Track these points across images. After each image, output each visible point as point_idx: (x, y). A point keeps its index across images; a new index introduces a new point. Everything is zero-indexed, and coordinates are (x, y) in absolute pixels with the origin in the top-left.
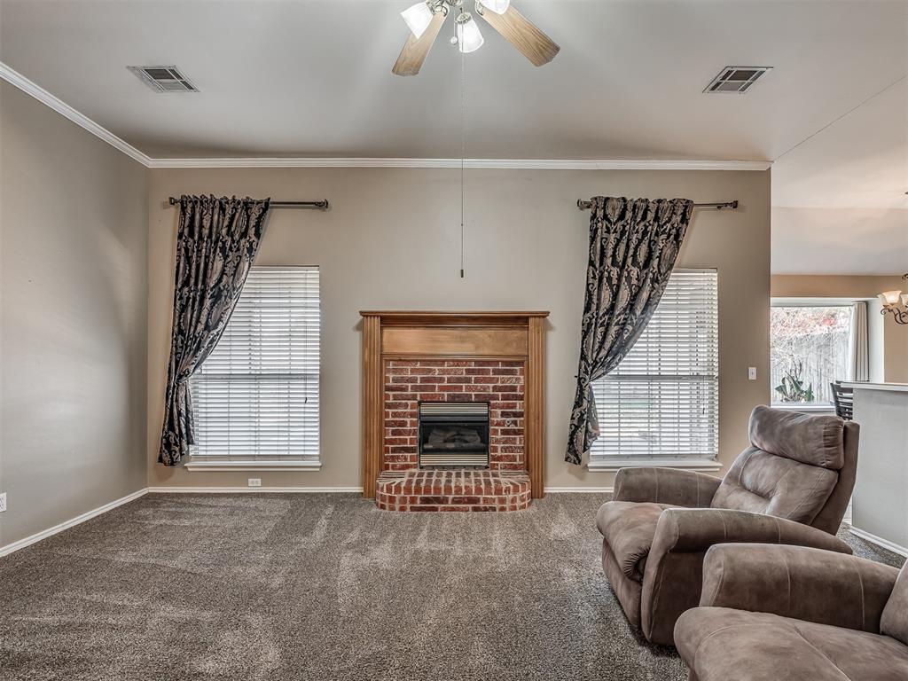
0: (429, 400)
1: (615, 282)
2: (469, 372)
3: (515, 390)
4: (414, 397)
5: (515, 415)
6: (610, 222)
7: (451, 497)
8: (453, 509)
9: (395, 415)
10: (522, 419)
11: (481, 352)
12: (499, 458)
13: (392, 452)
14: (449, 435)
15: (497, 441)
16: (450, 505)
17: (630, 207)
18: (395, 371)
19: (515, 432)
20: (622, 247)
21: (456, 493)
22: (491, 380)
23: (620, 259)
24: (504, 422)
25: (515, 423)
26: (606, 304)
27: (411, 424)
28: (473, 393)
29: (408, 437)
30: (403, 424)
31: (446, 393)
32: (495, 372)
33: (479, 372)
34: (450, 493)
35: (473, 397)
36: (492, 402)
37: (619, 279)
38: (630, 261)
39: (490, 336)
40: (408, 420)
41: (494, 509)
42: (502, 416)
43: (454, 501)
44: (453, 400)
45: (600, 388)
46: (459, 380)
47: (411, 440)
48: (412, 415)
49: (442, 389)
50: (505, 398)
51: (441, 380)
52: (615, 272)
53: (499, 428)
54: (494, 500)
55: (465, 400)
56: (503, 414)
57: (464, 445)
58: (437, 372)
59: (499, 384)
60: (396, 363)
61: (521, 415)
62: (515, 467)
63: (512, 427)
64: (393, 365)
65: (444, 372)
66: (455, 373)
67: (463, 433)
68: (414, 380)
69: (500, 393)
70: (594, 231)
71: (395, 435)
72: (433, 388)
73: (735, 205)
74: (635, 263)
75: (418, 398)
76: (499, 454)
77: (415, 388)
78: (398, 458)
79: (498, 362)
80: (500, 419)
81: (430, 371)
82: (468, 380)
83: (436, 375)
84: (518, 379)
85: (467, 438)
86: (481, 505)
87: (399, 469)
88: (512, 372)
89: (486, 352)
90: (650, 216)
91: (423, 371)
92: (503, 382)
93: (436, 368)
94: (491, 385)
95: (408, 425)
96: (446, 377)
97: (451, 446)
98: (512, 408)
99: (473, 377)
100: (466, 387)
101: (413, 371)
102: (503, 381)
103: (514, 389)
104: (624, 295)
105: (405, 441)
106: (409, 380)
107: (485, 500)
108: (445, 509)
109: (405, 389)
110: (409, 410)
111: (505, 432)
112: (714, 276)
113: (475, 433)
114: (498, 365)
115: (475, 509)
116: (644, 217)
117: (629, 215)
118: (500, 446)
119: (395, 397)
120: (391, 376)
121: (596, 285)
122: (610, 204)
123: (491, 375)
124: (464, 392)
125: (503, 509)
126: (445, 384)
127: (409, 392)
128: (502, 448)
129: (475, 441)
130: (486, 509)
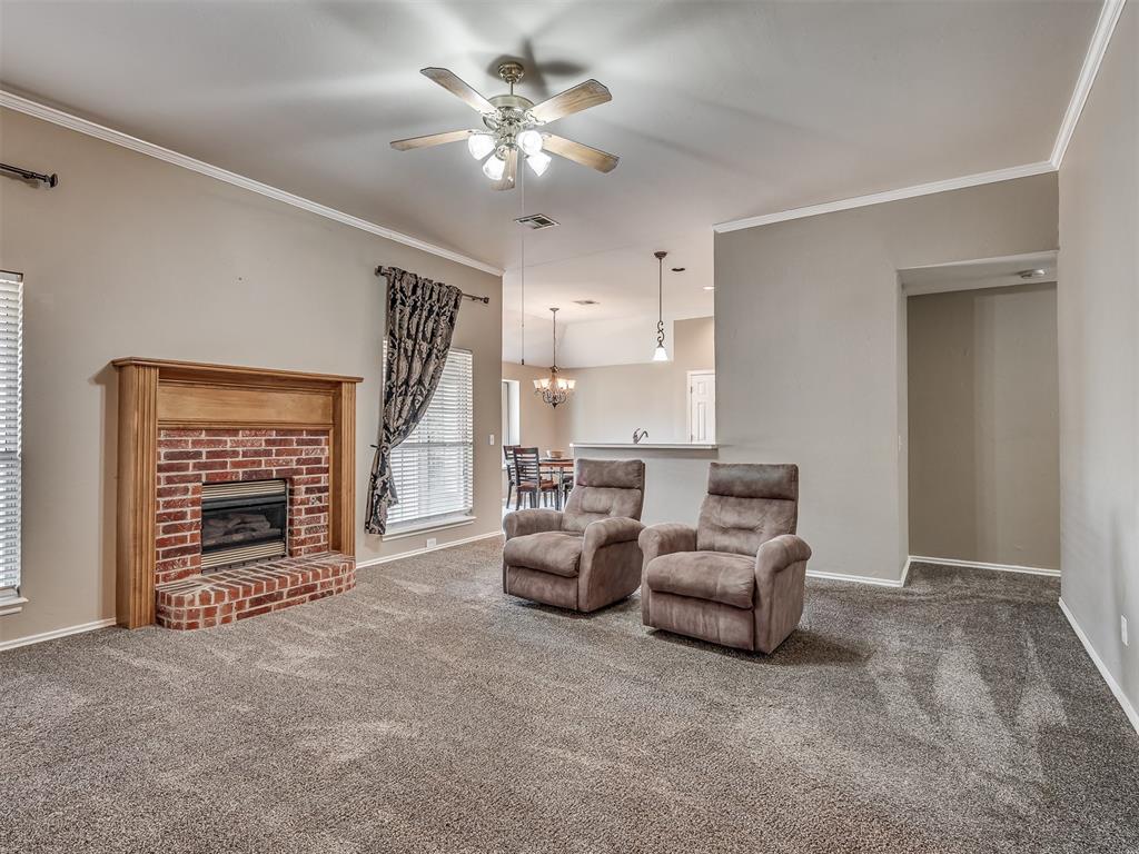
0: (218, 480)
1: (410, 354)
2: (269, 442)
3: (320, 463)
4: (198, 479)
5: (320, 490)
6: (404, 295)
7: (285, 591)
8: (288, 604)
9: (168, 505)
10: (326, 494)
11: (283, 419)
12: (303, 542)
13: (164, 557)
14: (230, 525)
15: (301, 523)
16: (285, 600)
17: (420, 285)
18: (168, 444)
19: (320, 510)
20: (415, 320)
21: (293, 584)
22: (294, 452)
23: (413, 332)
24: (308, 499)
25: (320, 499)
26: (403, 375)
27: (191, 515)
28: (274, 469)
29: (188, 533)
30: (182, 516)
31: (241, 471)
32: (300, 442)
33: (281, 443)
34: (285, 586)
35: (274, 473)
36: (296, 477)
37: (413, 351)
38: (420, 335)
39: (293, 401)
40: (188, 510)
41: (331, 593)
42: (306, 493)
43: (290, 594)
44: (250, 479)
45: (395, 456)
46: (257, 453)
47: (191, 536)
48: (194, 503)
49: (236, 465)
50: (310, 472)
51: (235, 454)
52: (410, 343)
53: (303, 507)
54: (331, 583)
55: (265, 478)
56: (308, 491)
57: (254, 534)
58: (229, 444)
59: (304, 456)
60: (170, 432)
61: (326, 489)
62: (319, 549)
63: (318, 504)
64: (166, 436)
65: (238, 443)
66: (252, 445)
67: (249, 520)
68: (198, 455)
69: (304, 467)
70: (394, 301)
71: (168, 533)
72: (224, 465)
73: (486, 300)
74: (424, 338)
75: (204, 480)
76: (303, 536)
77: (198, 466)
78: (173, 563)
79: (302, 431)
80: (304, 496)
81: (220, 442)
82: (268, 453)
83: (228, 448)
84: (322, 450)
85: (254, 526)
86: (319, 591)
87: (175, 579)
88: (317, 442)
89: (289, 418)
90: (435, 297)
91: (210, 443)
92: (307, 454)
93: (228, 439)
94: (295, 458)
95: (189, 516)
96: (240, 449)
97: (238, 537)
98: (317, 482)
99: (274, 449)
100: (266, 461)
101: (195, 443)
102: (308, 452)
103: (318, 461)
104: (417, 366)
105: (183, 539)
106: (188, 455)
107: (323, 585)
108: (279, 607)
109: (186, 468)
110: (189, 496)
111: (309, 511)
112: (470, 357)
113: (263, 518)
114: (301, 434)
115: (313, 598)
116: (430, 297)
117: (419, 292)
118: (303, 528)
119: (169, 480)
120: (163, 451)
121: (396, 355)
122: (406, 277)
123: (295, 446)
124: (263, 468)
125: (340, 591)
126: (240, 458)
127: (190, 472)
128: (307, 529)
129: (264, 527)
130: (323, 595)
